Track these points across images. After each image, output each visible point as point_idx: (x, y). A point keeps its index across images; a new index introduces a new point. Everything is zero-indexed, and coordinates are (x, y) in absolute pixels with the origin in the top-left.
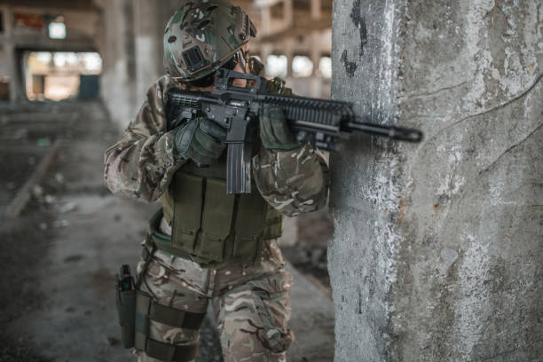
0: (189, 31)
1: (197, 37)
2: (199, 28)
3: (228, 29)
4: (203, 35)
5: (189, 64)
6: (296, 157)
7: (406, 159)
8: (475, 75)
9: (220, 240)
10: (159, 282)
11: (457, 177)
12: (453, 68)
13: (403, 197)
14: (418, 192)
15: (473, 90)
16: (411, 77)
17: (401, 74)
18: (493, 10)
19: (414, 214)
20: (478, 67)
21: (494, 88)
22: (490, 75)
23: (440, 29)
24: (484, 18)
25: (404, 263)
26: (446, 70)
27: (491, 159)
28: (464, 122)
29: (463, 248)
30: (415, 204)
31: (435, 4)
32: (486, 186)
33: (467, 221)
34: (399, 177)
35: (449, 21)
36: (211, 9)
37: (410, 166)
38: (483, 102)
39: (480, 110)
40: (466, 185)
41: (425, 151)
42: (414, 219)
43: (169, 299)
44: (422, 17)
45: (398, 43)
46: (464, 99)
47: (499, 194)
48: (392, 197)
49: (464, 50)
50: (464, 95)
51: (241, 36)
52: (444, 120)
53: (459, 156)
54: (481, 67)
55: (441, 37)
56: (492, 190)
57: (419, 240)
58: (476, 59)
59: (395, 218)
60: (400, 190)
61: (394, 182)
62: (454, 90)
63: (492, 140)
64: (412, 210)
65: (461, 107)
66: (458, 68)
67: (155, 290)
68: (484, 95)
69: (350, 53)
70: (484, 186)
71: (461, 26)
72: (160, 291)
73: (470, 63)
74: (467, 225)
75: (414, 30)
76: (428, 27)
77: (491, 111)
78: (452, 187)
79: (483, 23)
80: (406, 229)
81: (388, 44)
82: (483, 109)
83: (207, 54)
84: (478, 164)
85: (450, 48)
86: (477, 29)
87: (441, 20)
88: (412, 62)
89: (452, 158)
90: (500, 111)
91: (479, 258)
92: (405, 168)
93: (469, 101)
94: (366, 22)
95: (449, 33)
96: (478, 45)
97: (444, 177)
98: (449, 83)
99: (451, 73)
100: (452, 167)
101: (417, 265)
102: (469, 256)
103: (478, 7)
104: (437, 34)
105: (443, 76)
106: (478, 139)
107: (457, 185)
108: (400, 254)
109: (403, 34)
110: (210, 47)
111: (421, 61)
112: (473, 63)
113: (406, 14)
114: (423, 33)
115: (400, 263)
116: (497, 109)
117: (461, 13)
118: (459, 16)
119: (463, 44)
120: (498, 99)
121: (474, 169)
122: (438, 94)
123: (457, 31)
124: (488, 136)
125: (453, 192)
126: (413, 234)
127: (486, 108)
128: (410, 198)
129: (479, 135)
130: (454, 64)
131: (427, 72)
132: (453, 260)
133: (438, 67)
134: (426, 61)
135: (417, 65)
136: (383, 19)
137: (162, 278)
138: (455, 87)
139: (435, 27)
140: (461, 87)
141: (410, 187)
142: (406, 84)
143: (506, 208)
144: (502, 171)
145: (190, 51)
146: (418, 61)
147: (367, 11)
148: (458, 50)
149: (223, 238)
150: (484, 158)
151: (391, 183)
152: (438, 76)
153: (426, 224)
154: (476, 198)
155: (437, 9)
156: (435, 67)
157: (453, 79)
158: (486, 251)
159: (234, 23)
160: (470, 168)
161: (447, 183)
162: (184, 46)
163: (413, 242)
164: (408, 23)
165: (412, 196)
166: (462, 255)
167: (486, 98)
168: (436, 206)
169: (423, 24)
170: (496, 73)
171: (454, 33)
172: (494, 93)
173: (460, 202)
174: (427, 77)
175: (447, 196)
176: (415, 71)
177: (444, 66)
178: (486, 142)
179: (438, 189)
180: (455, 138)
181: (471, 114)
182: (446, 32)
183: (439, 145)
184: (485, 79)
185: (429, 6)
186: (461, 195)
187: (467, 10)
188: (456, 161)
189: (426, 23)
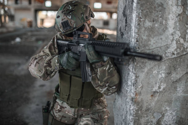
0: (65, 14)
1: (68, 16)
2: (69, 13)
3: (81, 14)
4: (70, 16)
5: (64, 27)
6: (106, 69)
7: (139, 76)
8: (172, 41)
9: (77, 100)
10: (57, 111)
11: (162, 84)
12: (161, 39)
13: (137, 92)
14: (144, 90)
15: (171, 48)
16: (142, 42)
17: (137, 41)
18: (181, 13)
19: (142, 99)
20: (173, 38)
21: (181, 47)
22: (179, 42)
23: (156, 22)
24: (177, 17)
25: (137, 118)
27: (178, 76)
28: (166, 61)
29: (164, 113)
30: (142, 94)
31: (154, 11)
33: (166, 102)
34: (135, 84)
35: (160, 19)
36: (75, 6)
37: (141, 79)
38: (175, 53)
39: (174, 56)
40: (166, 87)
41: (148, 73)
42: (142, 100)
43: (60, 118)
44: (148, 16)
45: (137, 28)
46: (166, 51)
47: (181, 91)
48: (133, 91)
49: (167, 31)
50: (166, 50)
51: (86, 17)
53: (163, 75)
54: (175, 38)
55: (156, 25)
56: (178, 89)
57: (144, 109)
58: (172, 35)
59: (134, 100)
60: (136, 89)
61: (133, 85)
62: (162, 48)
63: (179, 69)
64: (141, 97)
65: (165, 55)
66: (164, 39)
67: (55, 114)
68: (176, 50)
69: (122, 28)
70: (175, 88)
71: (166, 20)
72: (57, 115)
73: (169, 37)
74: (166, 103)
75: (144, 23)
76: (150, 21)
77: (179, 57)
78: (159, 88)
79: (177, 19)
80: (138, 105)
81: (133, 28)
82: (175, 56)
83: (71, 24)
84: (172, 79)
85: (160, 30)
86: (174, 21)
87: (156, 18)
88: (142, 36)
89: (160, 76)
90: (183, 57)
91: (171, 117)
92: (138, 80)
93: (169, 53)
94: (127, 17)
95: (161, 23)
96: (174, 29)
97: (156, 84)
98: (159, 45)
99: (160, 41)
100: (160, 79)
101: (143, 119)
102: (167, 116)
103: (174, 12)
104: (154, 24)
105: (156, 42)
106: (172, 68)
107: (162, 87)
108: (135, 114)
109: (139, 24)
110: (73, 21)
111: (146, 36)
112: (171, 36)
113: (140, 16)
114: (148, 24)
115: (135, 118)
116: (182, 56)
117: (166, 15)
119: (166, 28)
120: (183, 51)
121: (170, 81)
122: (155, 50)
123: (164, 23)
124: (178, 67)
125: (160, 90)
126: (141, 107)
127: (177, 55)
128: (140, 92)
129: (173, 66)
130: (162, 37)
131: (149, 40)
132: (159, 117)
133: (155, 38)
134: (149, 36)
135: (145, 38)
136: (132, 17)
137: (59, 110)
138: (162, 47)
139: (154, 21)
140: (165, 46)
141: (140, 88)
142: (140, 45)
143: (184, 97)
144: (183, 82)
145: (64, 22)
146: (145, 36)
147: (128, 12)
148: (164, 31)
149: (78, 99)
150: (175, 76)
151: (132, 86)
152: (154, 42)
153: (147, 103)
154: (171, 92)
155: (155, 14)
156: (153, 38)
157: (161, 43)
158: (175, 114)
159: (84, 12)
160: (169, 80)
161: (157, 86)
162: (62, 20)
163: (141, 110)
164: (141, 20)
165: (142, 92)
166: (163, 115)
167: (177, 51)
168: (152, 96)
169: (148, 20)
170: (182, 41)
171: (163, 23)
172: (181, 49)
173: (163, 94)
174: (149, 43)
175: (157, 92)
176: (144, 40)
177: (157, 38)
178: (176, 69)
179: (153, 89)
180: (161, 68)
181: (169, 58)
182: (159, 23)
183: (154, 71)
184: (177, 43)
185: (151, 12)
186: (164, 91)
187: (169, 13)
188: (162, 77)
189: (149, 20)
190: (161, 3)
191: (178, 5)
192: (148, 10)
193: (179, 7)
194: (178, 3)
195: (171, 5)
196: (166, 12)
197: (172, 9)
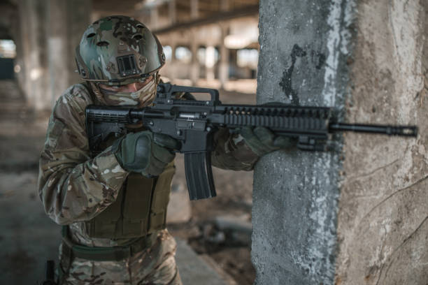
0: (124, 40)
1: (132, 46)
4: (138, 47)
7: (344, 238)
8: (405, 152)
11: (386, 247)
12: (387, 149)
13: (340, 274)
14: (353, 267)
15: (402, 167)
16: (351, 160)
17: (342, 158)
18: (422, 91)
20: (408, 145)
21: (420, 163)
22: (418, 151)
23: (378, 112)
24: (415, 99)
26: (381, 151)
27: (414, 227)
28: (394, 196)
30: (350, 278)
31: (375, 90)
32: (410, 252)
34: (336, 256)
35: (386, 105)
37: (347, 244)
38: (410, 176)
39: (408, 184)
40: (392, 254)
41: (361, 228)
44: (363, 102)
46: (394, 175)
47: (419, 258)
50: (395, 171)
52: (377, 197)
53: (388, 228)
54: (411, 145)
55: (379, 120)
56: (414, 254)
60: (338, 268)
61: (332, 261)
62: (387, 168)
63: (416, 210)
64: (347, 284)
65: (392, 183)
66: (391, 148)
68: (411, 170)
70: (407, 252)
71: (396, 108)
73: (401, 142)
75: (355, 116)
76: (368, 112)
77: (416, 184)
79: (414, 104)
82: (410, 183)
83: (140, 64)
84: (404, 233)
86: (408, 109)
87: (379, 104)
88: (353, 147)
89: (383, 231)
90: (423, 183)
92: (342, 247)
93: (399, 177)
95: (386, 115)
97: (375, 249)
98: (383, 163)
99: (385, 153)
100: (382, 239)
103: (410, 89)
104: (375, 118)
105: (378, 156)
106: (404, 210)
107: (385, 255)
111: (360, 145)
112: (404, 142)
114: (364, 117)
116: (421, 181)
117: (396, 96)
118: (394, 99)
120: (422, 172)
121: (400, 238)
122: (375, 174)
123: (392, 114)
124: (413, 206)
125: (383, 262)
127: (412, 181)
128: (346, 273)
129: (406, 206)
130: (388, 144)
131: (365, 154)
133: (375, 149)
134: (365, 144)
135: (357, 149)
138: (388, 166)
139: (374, 111)
140: (394, 164)
141: (346, 263)
142: (347, 168)
143: (424, 268)
144: (423, 236)
146: (358, 145)
150: (408, 227)
151: (328, 261)
152: (374, 157)
154: (401, 264)
155: (376, 94)
156: (372, 149)
157: (386, 159)
160: (397, 237)
161: (377, 255)
162: (119, 51)
164: (351, 109)
165: (348, 273)
167: (412, 173)
168: (367, 277)
169: (364, 109)
170: (422, 149)
171: (390, 114)
172: (419, 167)
173: (388, 270)
174: (365, 160)
175: (378, 268)
176: (355, 155)
177: (380, 147)
178: (411, 212)
179: (370, 262)
180: (385, 212)
181: (399, 188)
182: (383, 115)
183: (372, 220)
184: (413, 155)
185: (370, 91)
186: (389, 263)
187: (401, 92)
188: (386, 233)
189: (366, 108)
190: (388, 70)
191: (417, 74)
192: (363, 87)
193: (418, 77)
194: (416, 69)
195: (405, 73)
196: (396, 88)
197: (406, 82)
